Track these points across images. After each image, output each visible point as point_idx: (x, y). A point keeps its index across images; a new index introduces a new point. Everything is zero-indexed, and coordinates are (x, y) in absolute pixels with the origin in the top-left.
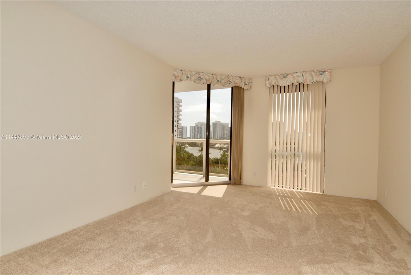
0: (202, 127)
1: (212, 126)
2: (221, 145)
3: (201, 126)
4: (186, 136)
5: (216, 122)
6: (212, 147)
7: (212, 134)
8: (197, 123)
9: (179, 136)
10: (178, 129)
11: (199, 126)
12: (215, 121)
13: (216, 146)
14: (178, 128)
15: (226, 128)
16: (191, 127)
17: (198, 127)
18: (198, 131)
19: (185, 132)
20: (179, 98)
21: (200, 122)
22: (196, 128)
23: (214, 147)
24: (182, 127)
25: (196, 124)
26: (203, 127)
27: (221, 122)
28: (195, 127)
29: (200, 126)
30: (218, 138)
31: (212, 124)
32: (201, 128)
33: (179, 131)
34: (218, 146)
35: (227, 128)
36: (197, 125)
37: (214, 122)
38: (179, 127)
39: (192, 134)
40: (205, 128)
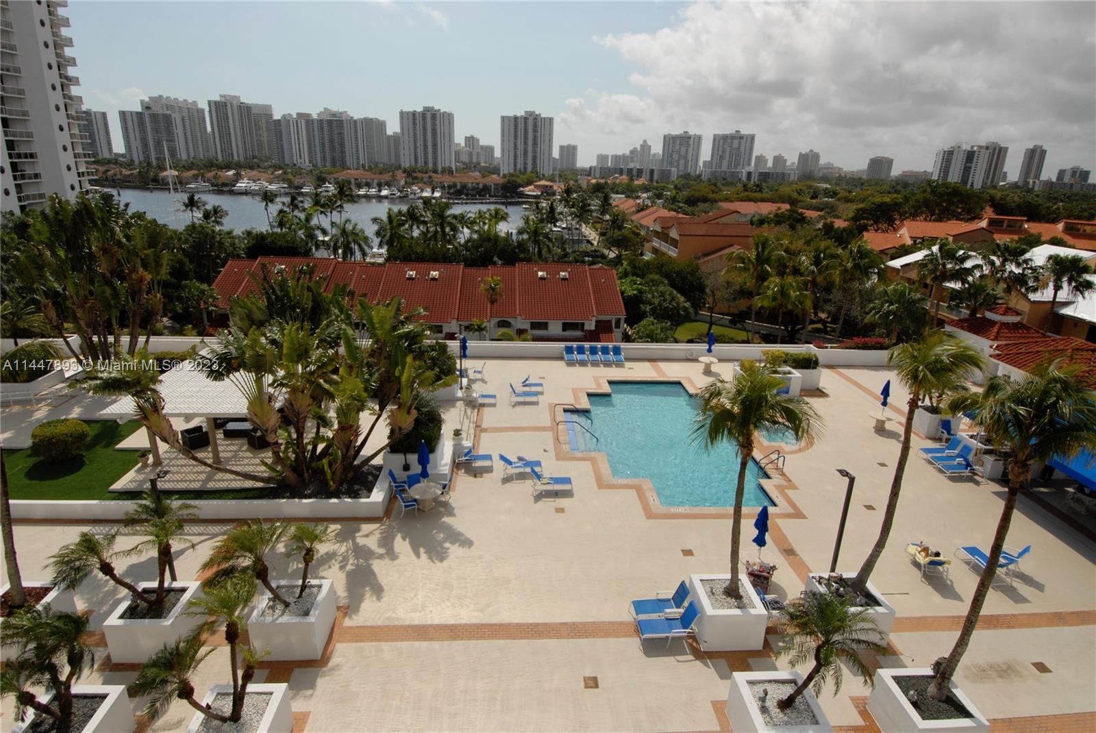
0: (170, 115)
1: (210, 111)
2: (254, 181)
3: (169, 113)
4: (110, 149)
5: (223, 100)
6: (225, 189)
7: (215, 144)
8: (147, 99)
9: (79, 150)
10: (71, 121)
11: (157, 109)
12: (221, 96)
13: (238, 185)
14: (68, 116)
15: (263, 124)
16: (123, 114)
17: (154, 117)
18: (156, 131)
19: (102, 132)
21: (161, 96)
22: (147, 120)
23: (232, 190)
24: (88, 113)
25: (142, 102)
26: (173, 115)
27: (242, 101)
28: (140, 115)
29: (160, 112)
30: (238, 157)
31: (210, 106)
32: (167, 118)
33: (76, 131)
34: (244, 185)
35: (268, 122)
36: (148, 108)
37: (218, 99)
38: (72, 112)
39: (136, 143)
40: (183, 119)
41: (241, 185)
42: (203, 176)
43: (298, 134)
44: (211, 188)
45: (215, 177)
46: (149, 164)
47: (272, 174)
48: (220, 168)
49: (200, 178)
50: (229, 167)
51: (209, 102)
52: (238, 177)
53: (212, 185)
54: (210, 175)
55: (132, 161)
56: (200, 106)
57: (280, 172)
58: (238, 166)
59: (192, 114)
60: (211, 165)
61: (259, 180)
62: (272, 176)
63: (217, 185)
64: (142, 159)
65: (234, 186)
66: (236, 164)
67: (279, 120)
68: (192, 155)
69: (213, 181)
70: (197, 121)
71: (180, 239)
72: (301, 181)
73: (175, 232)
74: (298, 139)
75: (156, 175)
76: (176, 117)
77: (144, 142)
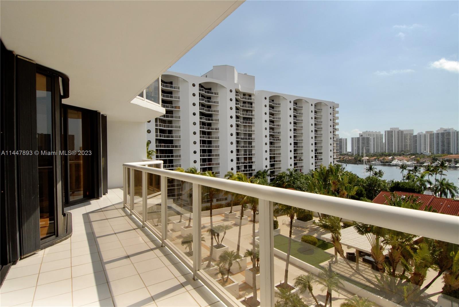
1: (385, 135)
2: (400, 161)
3: (369, 137)
4: (346, 151)
5: (391, 130)
6: (387, 164)
7: (386, 147)
8: (362, 133)
9: (335, 151)
10: (334, 142)
12: (391, 128)
13: (393, 162)
14: (333, 141)
15: (408, 137)
16: (352, 139)
17: (363, 139)
18: (363, 143)
19: (345, 145)
20: (334, 103)
21: (367, 131)
22: (361, 140)
23: (390, 164)
24: (341, 139)
25: (360, 134)
26: (370, 137)
27: (400, 129)
28: (358, 138)
29: (366, 137)
30: (395, 151)
31: (385, 133)
32: (368, 139)
33: (335, 145)
35: (410, 136)
36: (362, 136)
37: (389, 129)
38: (335, 139)
39: (355, 148)
40: (374, 138)
41: (394, 162)
42: (378, 159)
43: (425, 140)
44: (381, 164)
45: (383, 159)
46: (359, 155)
47: (410, 157)
48: (386, 156)
49: (377, 160)
50: (390, 155)
51: (385, 132)
52: (393, 159)
53: (381, 162)
54: (381, 159)
55: (353, 154)
56: (381, 133)
57: (414, 157)
58: (395, 155)
59: (378, 137)
60: (382, 155)
61: (403, 160)
62: (410, 158)
63: (383, 162)
64: (356, 153)
65: (391, 163)
66: (393, 154)
67: (416, 135)
68: (375, 151)
69: (382, 161)
70: (379, 139)
71: (363, 182)
72: (424, 160)
73: (362, 179)
74: (425, 142)
75: (360, 159)
76: (371, 138)
77: (358, 147)
